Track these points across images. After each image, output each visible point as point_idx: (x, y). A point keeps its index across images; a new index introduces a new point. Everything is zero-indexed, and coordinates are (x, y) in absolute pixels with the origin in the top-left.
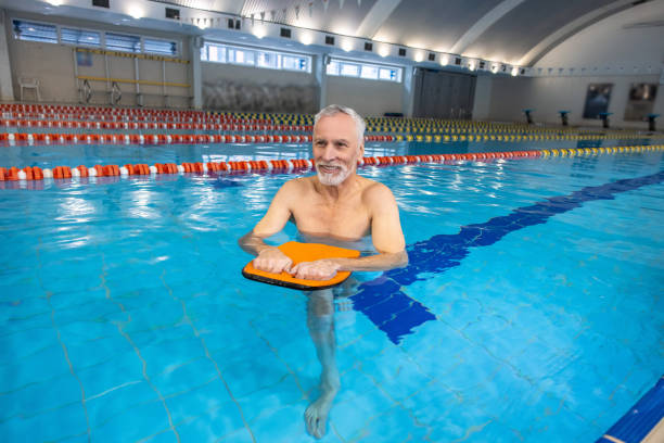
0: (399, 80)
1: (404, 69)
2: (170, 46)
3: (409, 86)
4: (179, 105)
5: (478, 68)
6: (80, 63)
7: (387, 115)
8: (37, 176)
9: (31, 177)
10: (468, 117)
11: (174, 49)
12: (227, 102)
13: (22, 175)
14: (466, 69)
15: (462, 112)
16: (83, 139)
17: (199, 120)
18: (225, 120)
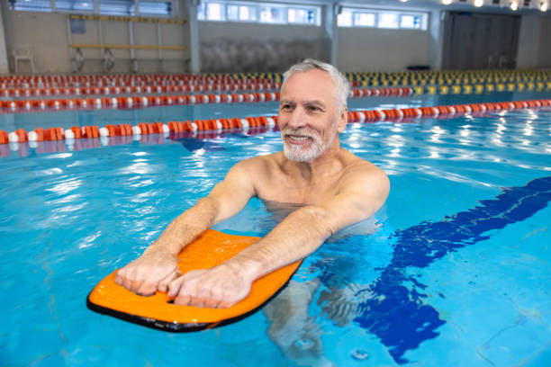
0: (424, 27)
1: (430, 14)
2: (165, 6)
3: (436, 33)
4: (175, 69)
5: (522, 6)
6: (73, 31)
7: (410, 68)
10: (511, 65)
11: (169, 9)
12: (226, 63)
14: (507, 9)
15: (502, 59)
16: (64, 104)
17: (191, 82)
18: (219, 82)
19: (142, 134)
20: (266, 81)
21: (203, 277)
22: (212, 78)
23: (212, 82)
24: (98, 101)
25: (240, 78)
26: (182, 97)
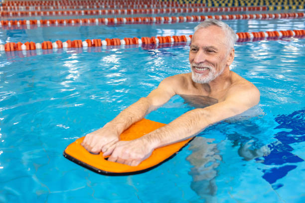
8: (32, 48)
9: (29, 48)
13: (24, 47)
16: (77, 22)
17: (152, 6)
18: (170, 5)
19: (126, 44)
20: (202, 5)
21: (127, 146)
22: (165, 3)
23: (165, 6)
24: (97, 21)
25: (184, 3)
26: (148, 18)
